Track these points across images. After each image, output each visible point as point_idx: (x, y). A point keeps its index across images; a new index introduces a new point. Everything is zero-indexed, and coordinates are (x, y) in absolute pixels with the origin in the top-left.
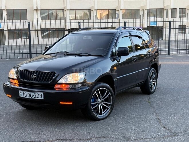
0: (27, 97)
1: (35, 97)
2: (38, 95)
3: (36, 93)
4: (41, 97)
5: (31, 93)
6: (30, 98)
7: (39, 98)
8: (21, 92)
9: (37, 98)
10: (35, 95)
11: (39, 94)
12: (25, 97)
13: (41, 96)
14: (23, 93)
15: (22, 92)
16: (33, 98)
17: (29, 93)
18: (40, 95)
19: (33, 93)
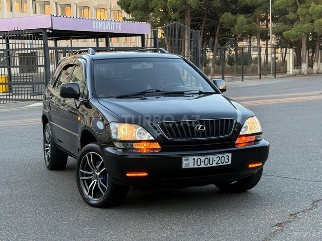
0: (203, 165)
1: (217, 164)
2: (223, 158)
3: (220, 156)
4: (227, 161)
5: (211, 157)
6: (209, 165)
7: (225, 164)
8: (188, 160)
9: (221, 164)
10: (218, 158)
11: (225, 155)
12: (196, 166)
13: (228, 159)
14: (194, 159)
15: (191, 159)
16: (214, 164)
17: (208, 157)
18: (226, 158)
19: (215, 157)
